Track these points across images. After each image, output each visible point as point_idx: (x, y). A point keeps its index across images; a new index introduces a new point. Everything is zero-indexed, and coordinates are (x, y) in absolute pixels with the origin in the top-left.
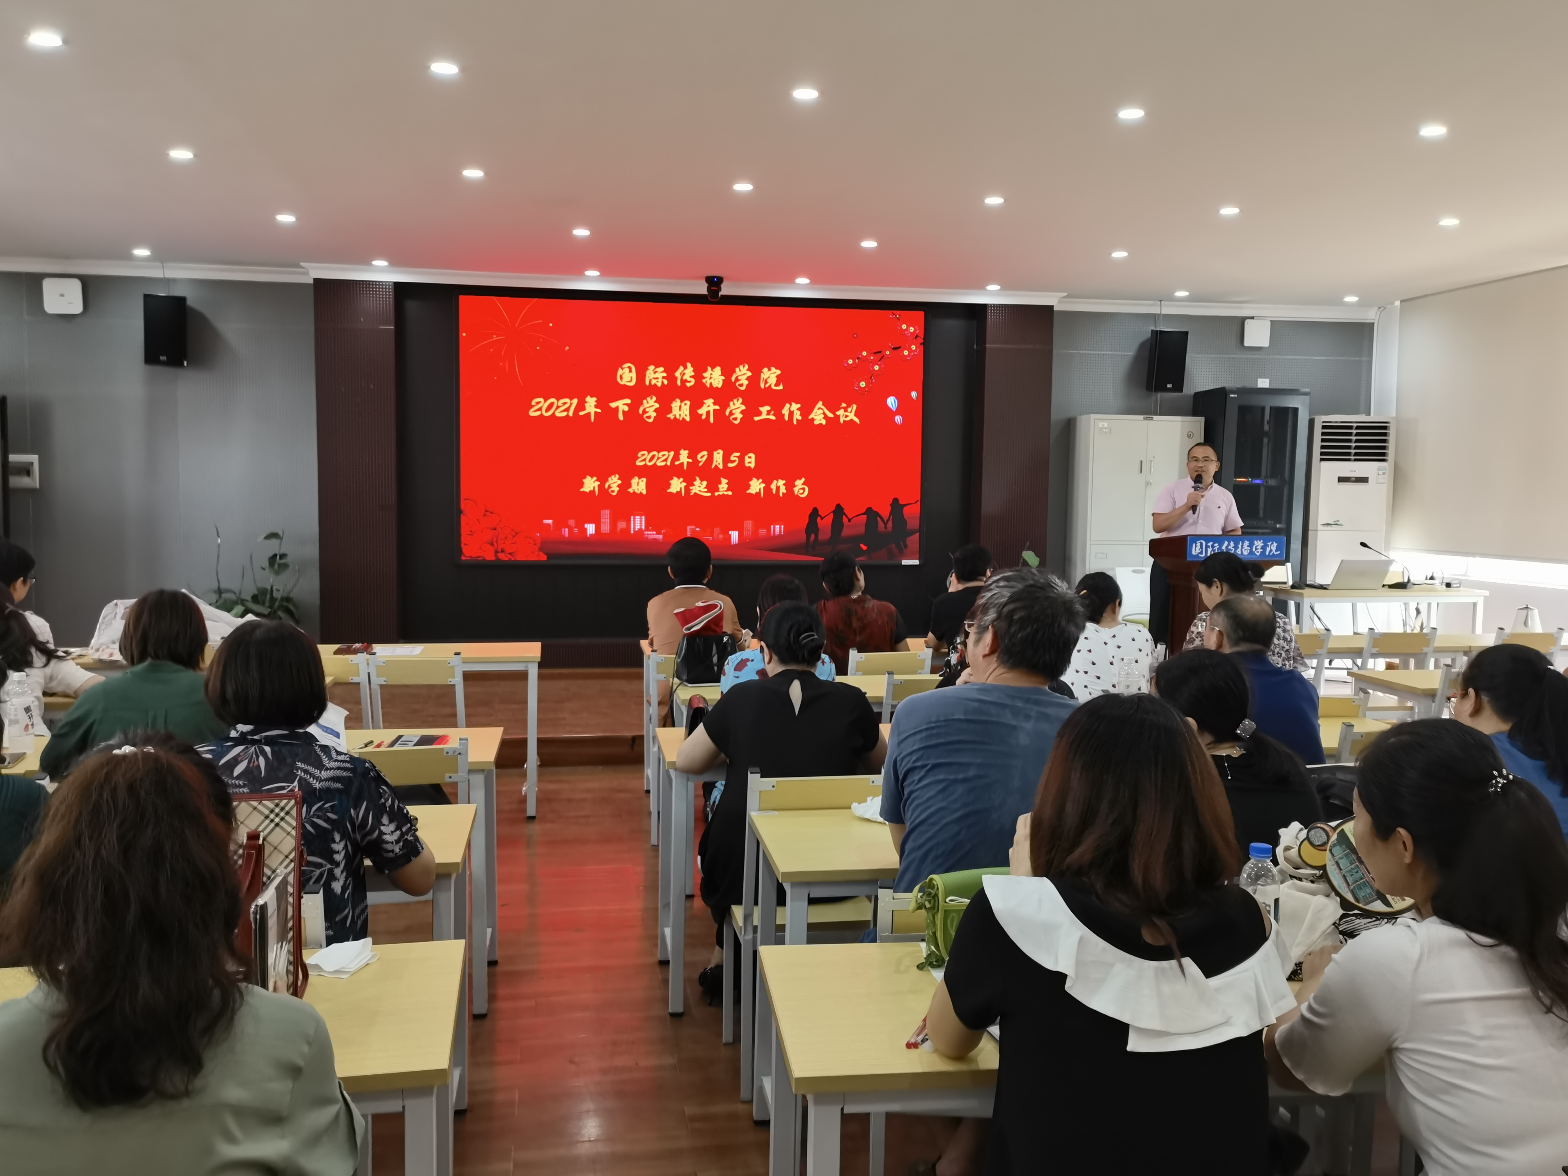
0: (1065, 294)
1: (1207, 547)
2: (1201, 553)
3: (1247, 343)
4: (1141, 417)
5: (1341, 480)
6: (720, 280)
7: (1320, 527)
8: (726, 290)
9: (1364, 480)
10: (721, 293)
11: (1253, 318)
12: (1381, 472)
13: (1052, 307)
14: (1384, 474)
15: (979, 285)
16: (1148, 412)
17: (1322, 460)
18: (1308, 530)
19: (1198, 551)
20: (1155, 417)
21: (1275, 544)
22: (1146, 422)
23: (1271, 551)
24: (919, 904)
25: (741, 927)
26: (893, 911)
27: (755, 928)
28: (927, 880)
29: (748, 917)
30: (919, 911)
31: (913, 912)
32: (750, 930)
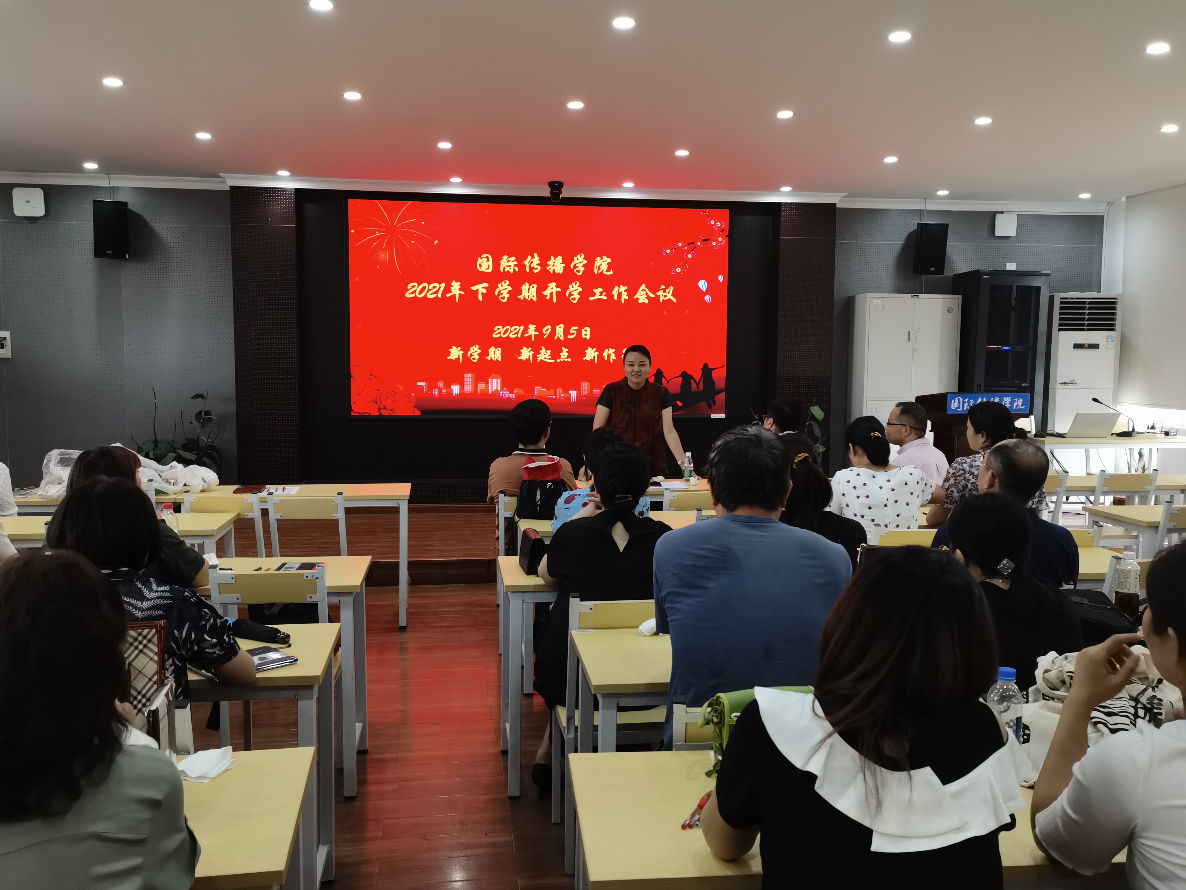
0: (847, 194)
1: (964, 402)
2: (959, 407)
3: (997, 233)
4: (909, 295)
5: (1077, 346)
6: (560, 185)
7: (1058, 386)
8: (565, 193)
9: (1095, 346)
10: (561, 196)
11: (1002, 212)
12: (1110, 340)
13: (835, 204)
14: (1112, 341)
15: (774, 188)
16: (915, 291)
17: (1060, 330)
18: (1049, 388)
19: (956, 406)
20: (921, 296)
21: (1021, 400)
22: (913, 299)
23: (1017, 405)
24: (707, 720)
25: (565, 727)
26: (686, 723)
27: (576, 727)
28: (715, 698)
29: (570, 718)
30: (707, 726)
31: (702, 727)
32: (572, 729)
